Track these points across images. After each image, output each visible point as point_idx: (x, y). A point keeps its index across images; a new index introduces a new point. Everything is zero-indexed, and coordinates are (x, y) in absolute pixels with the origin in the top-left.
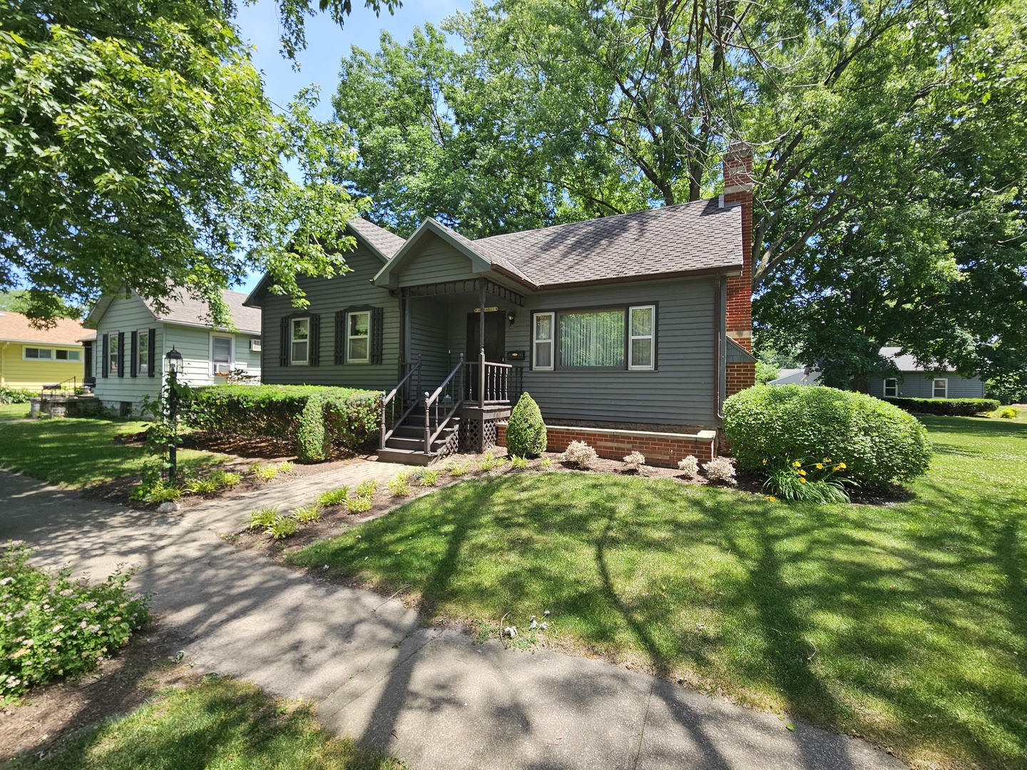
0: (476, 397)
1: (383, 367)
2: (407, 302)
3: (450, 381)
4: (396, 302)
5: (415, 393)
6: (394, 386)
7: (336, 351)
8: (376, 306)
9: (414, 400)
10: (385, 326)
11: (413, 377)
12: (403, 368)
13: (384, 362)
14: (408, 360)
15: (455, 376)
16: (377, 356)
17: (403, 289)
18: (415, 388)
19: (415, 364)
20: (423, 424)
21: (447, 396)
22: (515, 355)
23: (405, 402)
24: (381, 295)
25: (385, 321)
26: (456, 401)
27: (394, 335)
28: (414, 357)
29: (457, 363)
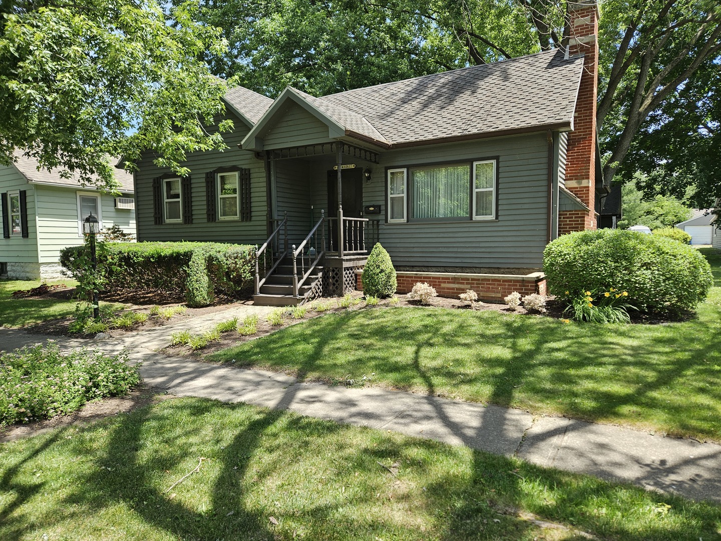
0: (336, 248)
1: (251, 223)
2: (272, 164)
3: (314, 234)
4: (262, 163)
5: (283, 246)
6: (265, 240)
7: (208, 210)
8: (244, 167)
9: (282, 253)
10: (252, 185)
11: (281, 232)
12: (271, 224)
13: (253, 218)
14: (275, 217)
15: (317, 230)
16: (246, 214)
17: (268, 152)
18: (282, 242)
19: (282, 220)
20: (292, 273)
21: (312, 249)
22: (372, 209)
23: (274, 254)
24: (248, 157)
25: (252, 181)
26: (319, 252)
27: (261, 194)
28: (280, 213)
29: (320, 218)
